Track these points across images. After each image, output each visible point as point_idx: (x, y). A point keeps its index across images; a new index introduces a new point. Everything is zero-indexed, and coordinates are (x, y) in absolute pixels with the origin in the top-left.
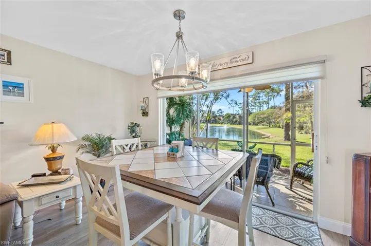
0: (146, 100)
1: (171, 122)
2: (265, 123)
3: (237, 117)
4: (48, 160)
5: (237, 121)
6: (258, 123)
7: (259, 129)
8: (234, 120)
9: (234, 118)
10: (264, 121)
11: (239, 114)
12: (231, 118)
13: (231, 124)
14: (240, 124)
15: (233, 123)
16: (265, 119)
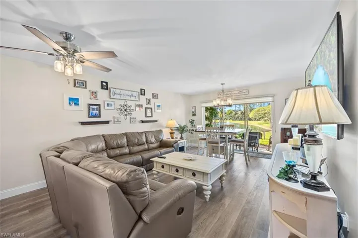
0: (194, 107)
1: (207, 118)
2: (266, 118)
3: (239, 113)
4: (171, 133)
5: (239, 117)
6: (260, 118)
7: (260, 124)
8: (236, 116)
9: (236, 114)
10: (266, 116)
11: (241, 110)
12: (233, 114)
13: (234, 120)
14: (241, 119)
15: (235, 119)
16: (266, 115)
